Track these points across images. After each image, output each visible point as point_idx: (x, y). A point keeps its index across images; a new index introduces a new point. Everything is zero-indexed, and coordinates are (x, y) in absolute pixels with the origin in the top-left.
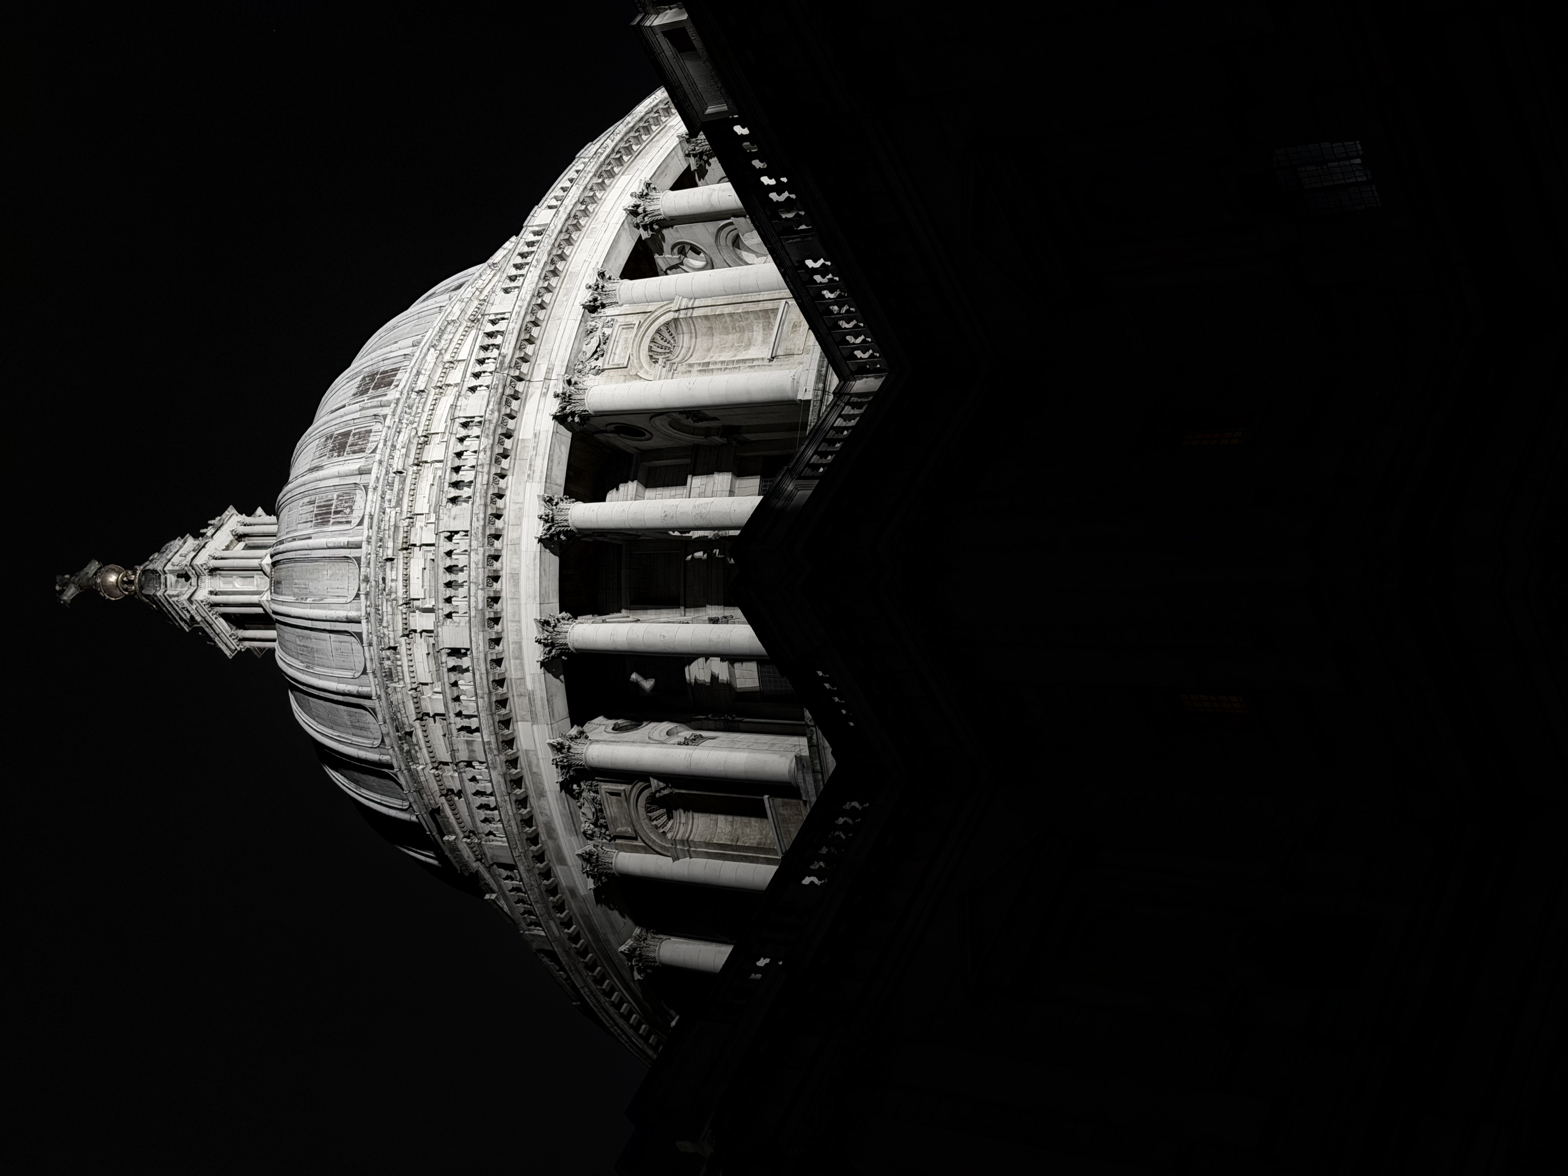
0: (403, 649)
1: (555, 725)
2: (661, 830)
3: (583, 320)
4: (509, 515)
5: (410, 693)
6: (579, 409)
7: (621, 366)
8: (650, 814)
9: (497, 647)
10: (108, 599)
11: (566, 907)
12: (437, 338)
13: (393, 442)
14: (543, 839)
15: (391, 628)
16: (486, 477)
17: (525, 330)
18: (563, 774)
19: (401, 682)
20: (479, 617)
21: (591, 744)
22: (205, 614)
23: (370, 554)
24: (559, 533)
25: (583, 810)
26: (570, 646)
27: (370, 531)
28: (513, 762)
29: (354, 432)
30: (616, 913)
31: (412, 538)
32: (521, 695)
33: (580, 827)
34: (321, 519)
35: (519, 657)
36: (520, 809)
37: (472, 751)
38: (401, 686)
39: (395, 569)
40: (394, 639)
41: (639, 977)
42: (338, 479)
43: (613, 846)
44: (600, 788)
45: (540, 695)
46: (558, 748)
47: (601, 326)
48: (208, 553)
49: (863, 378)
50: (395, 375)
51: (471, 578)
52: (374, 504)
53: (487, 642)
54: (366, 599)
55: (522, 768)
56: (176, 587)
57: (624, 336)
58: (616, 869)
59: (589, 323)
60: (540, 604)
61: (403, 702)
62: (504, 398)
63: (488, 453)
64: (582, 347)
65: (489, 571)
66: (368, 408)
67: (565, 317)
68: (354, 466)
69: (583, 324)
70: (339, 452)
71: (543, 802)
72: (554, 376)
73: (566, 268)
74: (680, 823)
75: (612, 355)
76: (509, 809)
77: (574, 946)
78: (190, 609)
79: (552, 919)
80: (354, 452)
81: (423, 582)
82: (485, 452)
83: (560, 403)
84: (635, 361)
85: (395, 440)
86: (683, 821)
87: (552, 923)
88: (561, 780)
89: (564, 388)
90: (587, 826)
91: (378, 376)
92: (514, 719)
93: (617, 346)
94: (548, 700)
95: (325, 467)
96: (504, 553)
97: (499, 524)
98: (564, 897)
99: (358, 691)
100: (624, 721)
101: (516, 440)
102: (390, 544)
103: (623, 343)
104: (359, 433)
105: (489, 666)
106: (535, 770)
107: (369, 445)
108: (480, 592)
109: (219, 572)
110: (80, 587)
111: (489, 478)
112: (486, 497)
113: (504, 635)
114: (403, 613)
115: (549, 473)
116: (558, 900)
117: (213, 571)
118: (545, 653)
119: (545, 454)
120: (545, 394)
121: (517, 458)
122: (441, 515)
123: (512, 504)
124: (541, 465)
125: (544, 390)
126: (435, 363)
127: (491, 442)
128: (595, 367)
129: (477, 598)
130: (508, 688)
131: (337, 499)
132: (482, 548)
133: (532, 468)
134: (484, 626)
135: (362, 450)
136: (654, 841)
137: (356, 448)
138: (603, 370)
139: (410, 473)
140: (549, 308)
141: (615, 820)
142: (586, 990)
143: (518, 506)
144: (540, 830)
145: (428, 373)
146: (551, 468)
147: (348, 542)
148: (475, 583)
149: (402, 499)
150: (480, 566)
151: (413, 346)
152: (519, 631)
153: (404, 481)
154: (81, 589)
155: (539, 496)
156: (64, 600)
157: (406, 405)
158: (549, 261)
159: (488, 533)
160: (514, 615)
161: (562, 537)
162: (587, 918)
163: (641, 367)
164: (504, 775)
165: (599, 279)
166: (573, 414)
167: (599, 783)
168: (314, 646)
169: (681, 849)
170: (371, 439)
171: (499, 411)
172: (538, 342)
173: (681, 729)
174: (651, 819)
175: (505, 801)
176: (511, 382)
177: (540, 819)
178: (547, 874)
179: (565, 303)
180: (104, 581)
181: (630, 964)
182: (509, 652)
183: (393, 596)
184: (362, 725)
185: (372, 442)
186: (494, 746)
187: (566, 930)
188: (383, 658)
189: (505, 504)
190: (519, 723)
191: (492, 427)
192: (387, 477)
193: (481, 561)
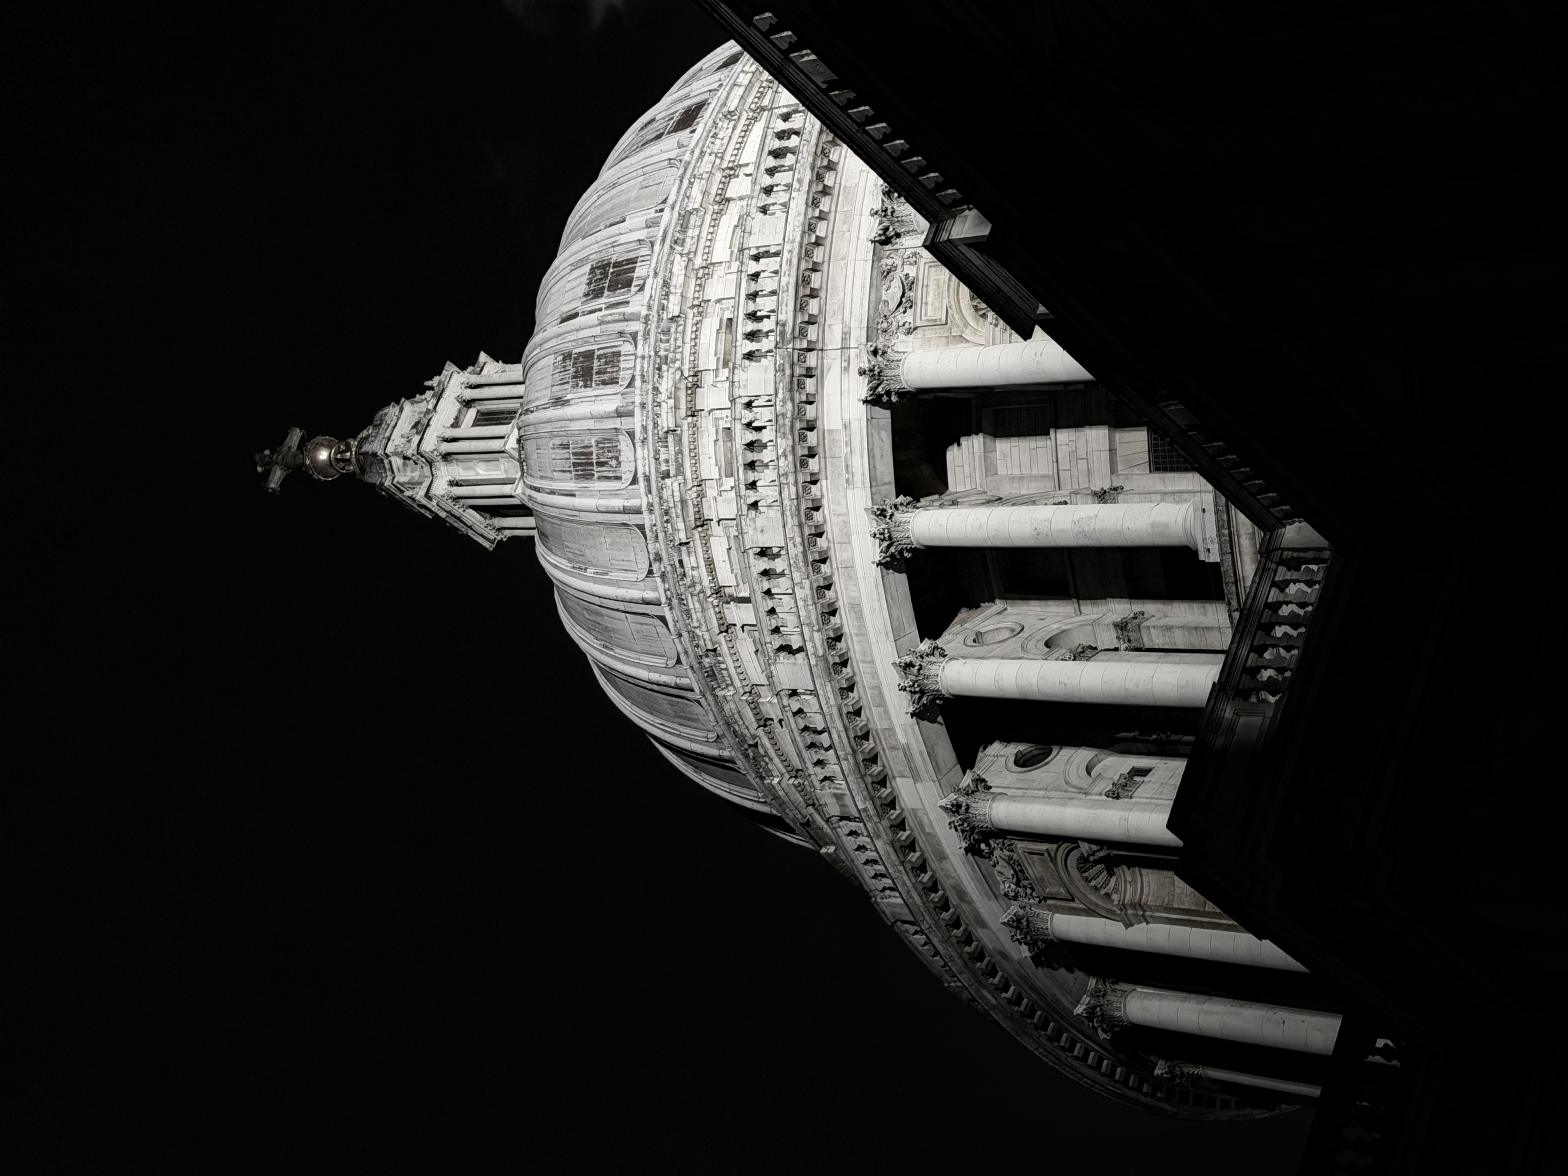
0: (724, 649)
1: (944, 781)
2: (1103, 892)
3: (877, 257)
4: (832, 530)
5: (744, 698)
6: (895, 387)
7: (938, 323)
8: (1086, 874)
9: (850, 694)
10: (325, 481)
11: (999, 969)
12: (679, 228)
13: (654, 383)
14: (954, 903)
15: (704, 628)
16: (793, 490)
17: (803, 281)
18: (965, 838)
19: (731, 688)
20: (821, 664)
21: (993, 800)
22: (448, 508)
23: (655, 525)
24: (902, 551)
25: (998, 868)
26: (943, 692)
27: (649, 496)
28: (900, 825)
29: (597, 353)
30: (1062, 971)
31: (706, 512)
32: (893, 748)
33: (998, 889)
34: (582, 470)
35: (882, 704)
36: (919, 876)
37: (843, 806)
38: (731, 693)
39: (693, 554)
40: (711, 640)
41: (1105, 1036)
42: (592, 421)
43: (1046, 908)
44: (1016, 847)
45: (917, 747)
46: (956, 808)
47: (900, 263)
48: (435, 434)
49: (1293, 523)
50: (633, 270)
51: (802, 619)
52: (647, 461)
53: (838, 692)
54: (664, 581)
55: (912, 830)
56: (405, 471)
57: (933, 277)
58: (1055, 936)
59: (884, 261)
60: (895, 641)
61: (739, 712)
62: (795, 380)
63: (790, 458)
64: (881, 296)
65: (822, 605)
66: (609, 322)
67: (851, 257)
68: (610, 405)
69: (876, 264)
70: (585, 381)
71: (945, 864)
72: (853, 344)
73: (838, 181)
74: (1125, 882)
75: (924, 306)
76: (906, 880)
77: (1016, 1008)
78: (429, 506)
79: (985, 987)
80: (604, 383)
81: (731, 565)
82: (786, 456)
83: (869, 382)
84: (956, 316)
85: (655, 380)
86: (1129, 879)
87: (985, 992)
88: (964, 845)
89: (869, 361)
90: (1008, 887)
91: (611, 270)
92: (890, 775)
93: (927, 292)
94: (929, 754)
95: (571, 402)
96: (836, 578)
97: (822, 543)
98: (994, 960)
99: (676, 683)
100: (1028, 745)
101: (821, 432)
102: (681, 525)
103: (935, 287)
104: (605, 356)
105: (846, 721)
106: (928, 830)
107: (621, 373)
108: (816, 635)
109: (453, 456)
110: (286, 466)
111: (797, 491)
112: (799, 515)
113: (857, 679)
114: (714, 607)
115: (872, 474)
116: (987, 966)
117: (447, 457)
118: (914, 702)
119: (862, 450)
120: (847, 369)
121: (828, 455)
122: (744, 527)
123: (832, 516)
124: (860, 465)
125: (845, 364)
126: (685, 275)
127: (790, 443)
128: (904, 325)
129: (814, 642)
130: (874, 741)
131: (597, 446)
132: (807, 581)
133: (850, 470)
134: (830, 674)
135: (614, 381)
136: (1096, 904)
137: (606, 377)
138: (915, 329)
139: (685, 428)
140: (827, 242)
141: (1041, 881)
142: (1042, 1050)
143: (842, 518)
144: (949, 894)
145: (679, 291)
146: (875, 467)
147: (624, 507)
148: (808, 625)
149: (682, 466)
150: (810, 602)
151: (648, 227)
152: (875, 675)
153: (680, 440)
154: (289, 468)
155: (866, 510)
156: (272, 489)
157: (660, 330)
158: (815, 179)
159: (810, 559)
160: (864, 653)
161: (906, 554)
162: (1026, 979)
163: (966, 324)
164: (892, 844)
165: (885, 199)
166: (888, 393)
167: (1013, 841)
168: (609, 625)
169: (1133, 915)
170: (623, 365)
171: (792, 400)
172: (822, 294)
173: (1103, 756)
174: (1087, 880)
175: (899, 871)
176: (799, 357)
177: (946, 883)
178: (968, 939)
179: (847, 235)
180: (314, 461)
181: (1091, 1024)
182: (867, 698)
183: (698, 588)
184: (688, 715)
185: (624, 369)
186: (872, 812)
187: (1003, 995)
188: (701, 656)
189: (824, 517)
190: (898, 779)
191: (788, 422)
192: (656, 432)
193: (810, 596)
